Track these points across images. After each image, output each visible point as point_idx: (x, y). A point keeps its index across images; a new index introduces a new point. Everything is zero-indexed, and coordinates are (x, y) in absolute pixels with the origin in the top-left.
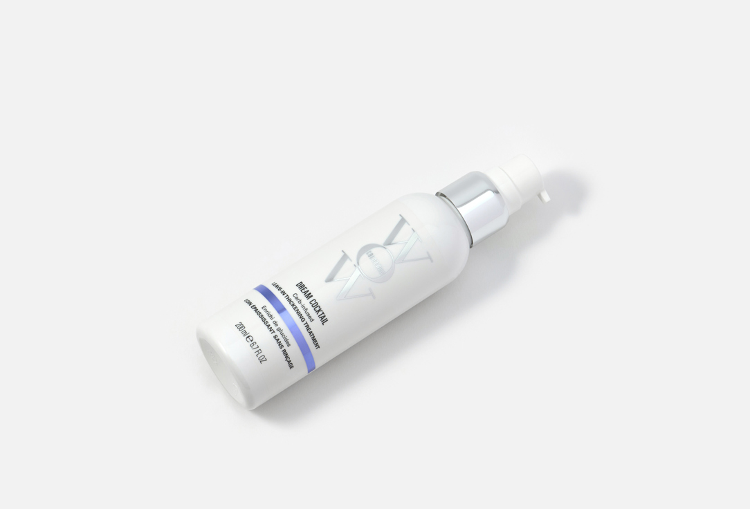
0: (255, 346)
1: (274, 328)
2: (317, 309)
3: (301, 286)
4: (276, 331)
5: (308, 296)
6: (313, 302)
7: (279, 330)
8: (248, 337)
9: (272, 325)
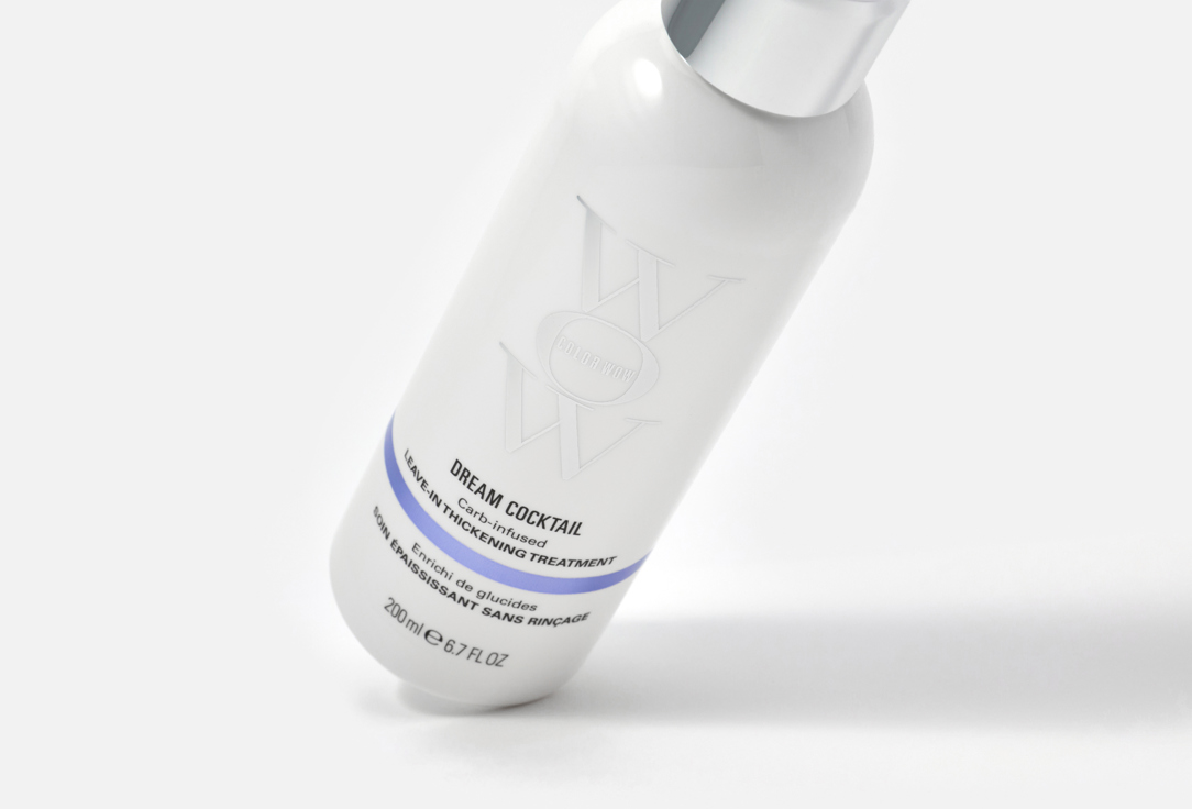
0: (457, 648)
1: (471, 596)
2: (535, 518)
3: (461, 472)
4: (477, 600)
5: (494, 499)
6: (514, 509)
7: (481, 595)
8: (427, 634)
9: (461, 592)
